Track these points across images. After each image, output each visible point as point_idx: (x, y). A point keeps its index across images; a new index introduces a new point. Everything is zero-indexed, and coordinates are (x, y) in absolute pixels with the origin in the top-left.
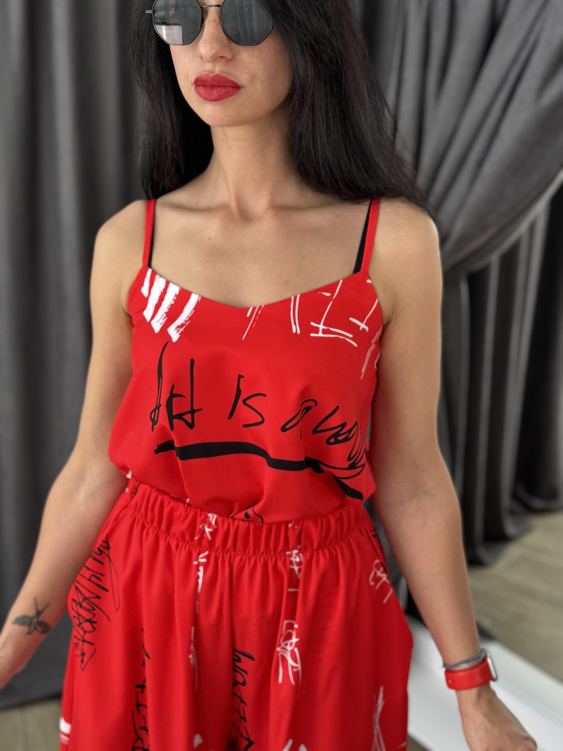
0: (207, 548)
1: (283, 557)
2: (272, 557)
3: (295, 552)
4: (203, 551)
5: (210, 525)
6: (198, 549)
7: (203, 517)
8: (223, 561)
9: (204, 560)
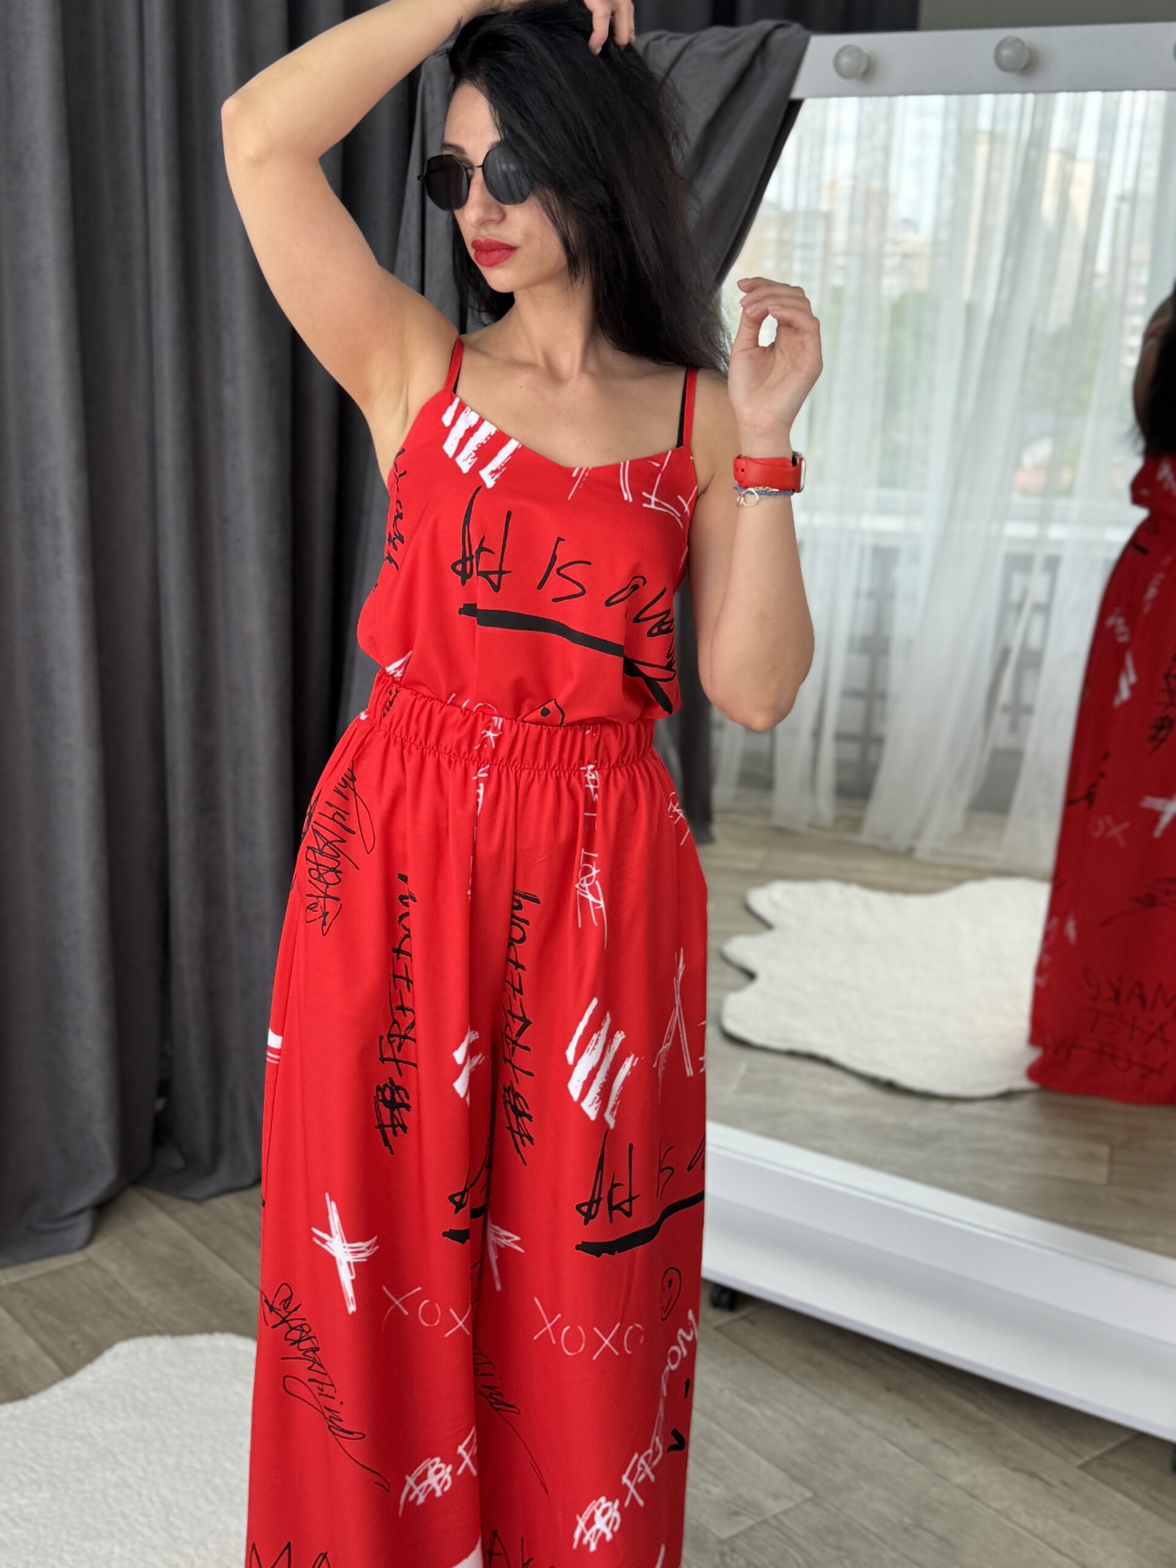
0: (488, 760)
1: (577, 773)
2: (564, 772)
3: (591, 767)
4: (482, 765)
5: (495, 730)
6: (476, 763)
7: (486, 720)
8: (508, 775)
9: (485, 775)
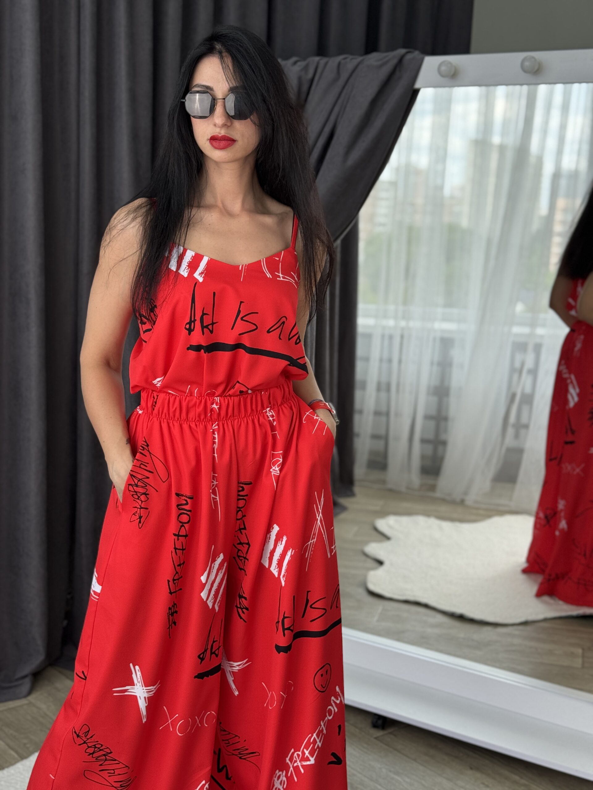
1: (262, 414)
2: (255, 416)
3: (268, 409)
4: (214, 423)
5: (217, 404)
6: (211, 422)
7: (211, 400)
8: (227, 423)
9: (217, 427)
